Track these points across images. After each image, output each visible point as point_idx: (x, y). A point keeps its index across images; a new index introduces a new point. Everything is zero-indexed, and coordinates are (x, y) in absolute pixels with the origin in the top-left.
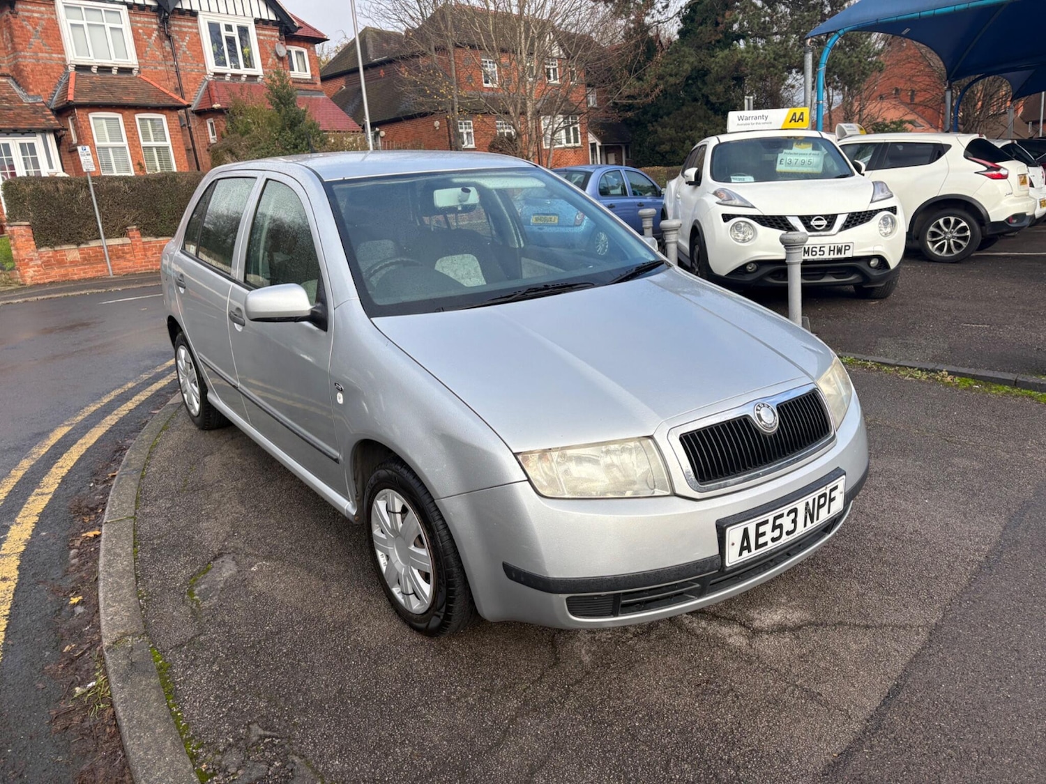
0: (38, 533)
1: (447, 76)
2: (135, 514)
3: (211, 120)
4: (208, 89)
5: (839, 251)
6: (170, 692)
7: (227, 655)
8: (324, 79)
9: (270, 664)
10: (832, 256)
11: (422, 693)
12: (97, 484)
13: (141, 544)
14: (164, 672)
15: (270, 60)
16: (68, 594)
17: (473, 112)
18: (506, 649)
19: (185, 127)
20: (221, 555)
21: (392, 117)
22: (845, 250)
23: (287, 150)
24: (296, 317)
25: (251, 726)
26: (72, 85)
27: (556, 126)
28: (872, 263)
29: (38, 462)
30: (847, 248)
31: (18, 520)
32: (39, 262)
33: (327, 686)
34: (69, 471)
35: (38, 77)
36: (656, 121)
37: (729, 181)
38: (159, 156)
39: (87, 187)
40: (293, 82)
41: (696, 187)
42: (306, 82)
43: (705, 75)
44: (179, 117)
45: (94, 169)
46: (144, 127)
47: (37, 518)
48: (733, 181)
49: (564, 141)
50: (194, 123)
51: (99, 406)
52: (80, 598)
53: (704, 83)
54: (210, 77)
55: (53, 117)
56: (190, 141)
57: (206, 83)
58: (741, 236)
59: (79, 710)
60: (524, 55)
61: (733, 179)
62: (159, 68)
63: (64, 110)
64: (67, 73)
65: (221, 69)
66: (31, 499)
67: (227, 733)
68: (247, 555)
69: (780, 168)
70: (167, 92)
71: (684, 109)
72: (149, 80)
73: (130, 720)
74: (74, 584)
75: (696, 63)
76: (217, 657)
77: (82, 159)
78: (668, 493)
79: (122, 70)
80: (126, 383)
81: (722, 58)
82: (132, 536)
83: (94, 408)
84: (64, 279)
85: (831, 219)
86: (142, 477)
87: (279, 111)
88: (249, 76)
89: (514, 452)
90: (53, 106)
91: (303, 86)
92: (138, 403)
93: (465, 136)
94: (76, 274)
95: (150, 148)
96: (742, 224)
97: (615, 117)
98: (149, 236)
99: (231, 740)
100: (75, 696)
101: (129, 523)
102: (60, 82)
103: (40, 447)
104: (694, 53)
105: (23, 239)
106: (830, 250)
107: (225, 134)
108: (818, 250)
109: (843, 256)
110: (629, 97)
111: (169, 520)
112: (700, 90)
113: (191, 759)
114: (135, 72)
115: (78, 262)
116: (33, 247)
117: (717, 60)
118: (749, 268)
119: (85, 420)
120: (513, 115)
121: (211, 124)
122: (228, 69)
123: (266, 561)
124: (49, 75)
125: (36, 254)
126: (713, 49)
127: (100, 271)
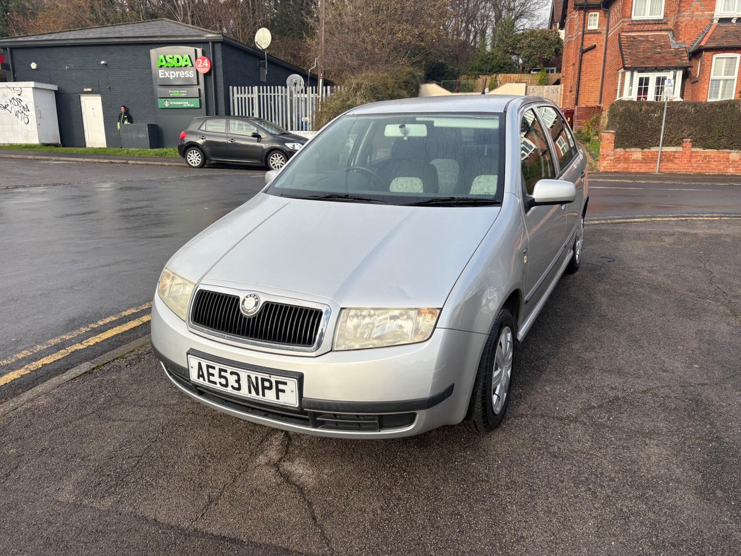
26: (709, 34)
32: (613, 158)
39: (663, 109)
55: (687, 58)
63: (696, 54)
64: (710, 25)
90: (691, 50)
94: (634, 169)
102: (704, 32)
105: (608, 142)
115: (639, 160)
116: (612, 148)
124: (697, 27)
125: (613, 152)
127: (652, 169)
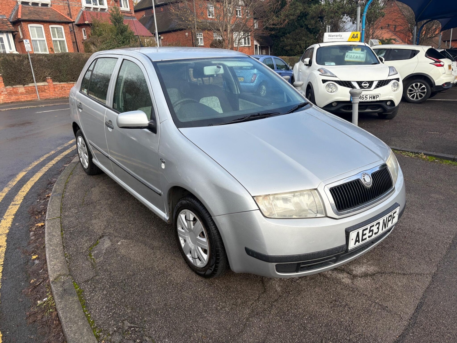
0: (14, 224)
1: (192, 12)
2: (61, 215)
3: (84, 29)
4: (83, 14)
5: (374, 98)
6: (84, 305)
7: (110, 286)
8: (135, 11)
9: (131, 291)
10: (371, 100)
11: (204, 306)
12: (41, 200)
13: (64, 230)
14: (80, 294)
15: (111, 2)
16: (31, 254)
17: (203, 29)
18: (241, 284)
19: (72, 32)
20: (103, 236)
21: (167, 30)
22: (376, 97)
23: (120, 44)
24: (142, 127)
25: (124, 322)
26: (20, 11)
27: (240, 37)
28: (388, 103)
29: (12, 189)
30: (377, 96)
31: (5, 217)
32: (6, 93)
33: (159, 302)
34: (27, 194)
35: (4, 7)
36: (284, 36)
37: (324, 64)
38: (60, 44)
39: (28, 58)
40: (122, 12)
41: (309, 67)
42: (127, 12)
43: (306, 15)
44: (69, 27)
45: (31, 50)
46: (53, 31)
47: (14, 217)
48: (326, 64)
49: (243, 44)
50: (76, 30)
51: (39, 162)
52: (37, 256)
53: (306, 19)
54: (83, 9)
55: (11, 26)
56: (74, 38)
57: (82, 12)
58: (330, 90)
59: (40, 312)
60: (227, 3)
61: (326, 63)
62: (60, 4)
63: (17, 22)
64: (18, 5)
65: (88, 5)
66: (10, 207)
67: (113, 325)
68: (115, 237)
69: (346, 59)
70: (64, 15)
71: (297, 31)
72: (56, 10)
73: (66, 318)
74: (33, 249)
75: (302, 10)
76: (105, 287)
77: (26, 46)
78: (324, 216)
79: (43, 5)
80: (51, 151)
81: (315, 8)
82: (60, 226)
83: (37, 163)
84: (17, 101)
85: (371, 83)
86: (63, 197)
87: (116, 26)
88: (101, 9)
89: (252, 196)
90: (11, 21)
91: (126, 14)
92: (57, 161)
93: (199, 40)
94: (23, 99)
95: (56, 41)
96: (331, 84)
97: (267, 34)
98: (56, 82)
99: (115, 329)
100: (38, 305)
101: (59, 220)
102: (15, 9)
103: (13, 182)
104: (302, 5)
106: (370, 97)
107: (90, 35)
108: (364, 97)
109: (375, 100)
110: (273, 24)
111: (77, 219)
112: (304, 22)
113: (97, 338)
114: (49, 6)
115: (24, 93)
116: (3, 86)
117: (312, 9)
118: (333, 104)
119: (33, 169)
120: (222, 31)
121: (84, 31)
122: (92, 6)
123: (125, 240)
124: (9, 6)
125: (5, 89)
126: (310, 4)
127: (34, 97)
